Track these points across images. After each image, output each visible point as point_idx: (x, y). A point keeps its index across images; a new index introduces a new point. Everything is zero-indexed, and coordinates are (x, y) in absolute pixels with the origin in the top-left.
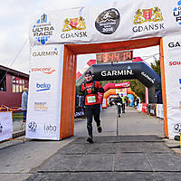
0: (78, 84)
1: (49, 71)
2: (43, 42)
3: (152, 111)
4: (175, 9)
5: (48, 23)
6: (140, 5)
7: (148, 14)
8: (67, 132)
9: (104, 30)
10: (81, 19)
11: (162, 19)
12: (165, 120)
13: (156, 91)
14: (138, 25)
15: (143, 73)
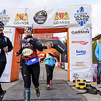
3: (63, 67)
4: (75, 14)
5: (6, 15)
10: (26, 14)
14: (57, 21)
15: (58, 46)
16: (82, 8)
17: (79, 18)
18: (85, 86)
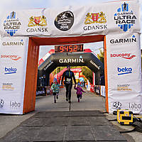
1: (16, 58)
2: (12, 34)
4: (116, 15)
6: (89, 10)
7: (95, 17)
9: (62, 27)
10: (43, 17)
11: (106, 22)
14: (88, 25)
16: (125, 5)
17: (121, 21)
18: (132, 121)
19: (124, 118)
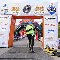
0: (16, 29)
1: (6, 24)
2: (4, 14)
8: (11, 45)
9: (26, 12)
11: (44, 10)
12: (43, 42)
13: (41, 33)
19: (50, 50)
